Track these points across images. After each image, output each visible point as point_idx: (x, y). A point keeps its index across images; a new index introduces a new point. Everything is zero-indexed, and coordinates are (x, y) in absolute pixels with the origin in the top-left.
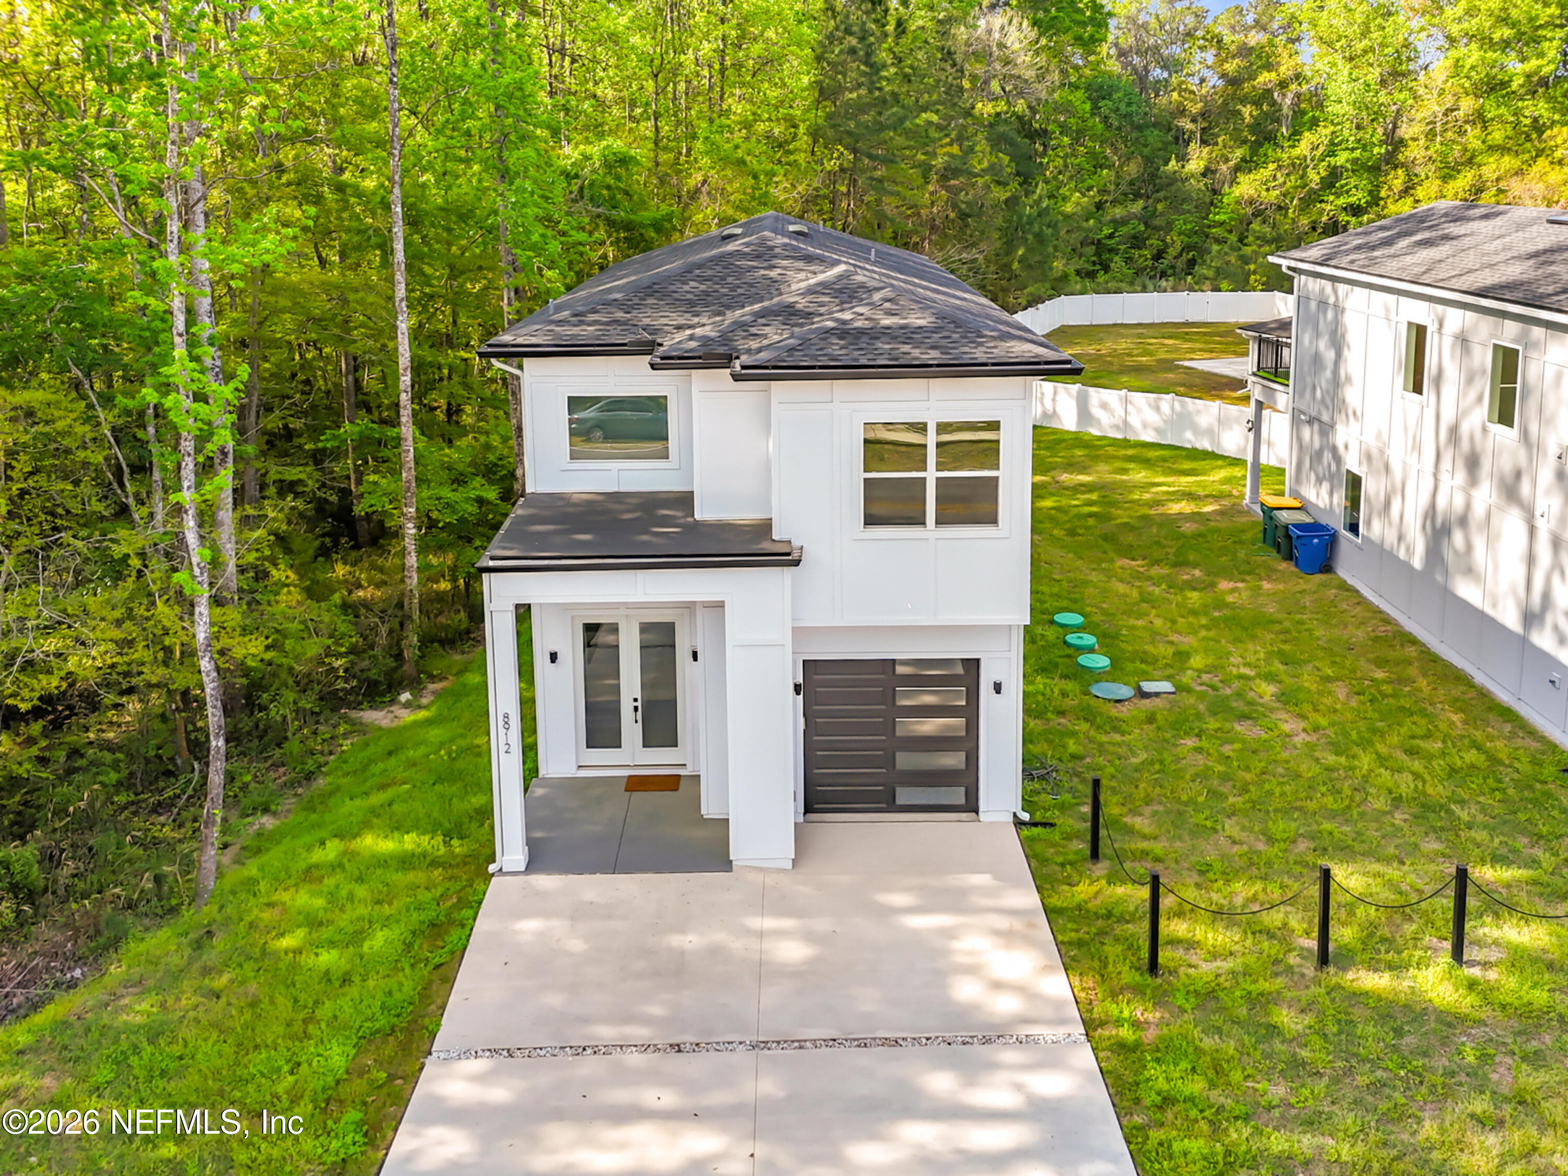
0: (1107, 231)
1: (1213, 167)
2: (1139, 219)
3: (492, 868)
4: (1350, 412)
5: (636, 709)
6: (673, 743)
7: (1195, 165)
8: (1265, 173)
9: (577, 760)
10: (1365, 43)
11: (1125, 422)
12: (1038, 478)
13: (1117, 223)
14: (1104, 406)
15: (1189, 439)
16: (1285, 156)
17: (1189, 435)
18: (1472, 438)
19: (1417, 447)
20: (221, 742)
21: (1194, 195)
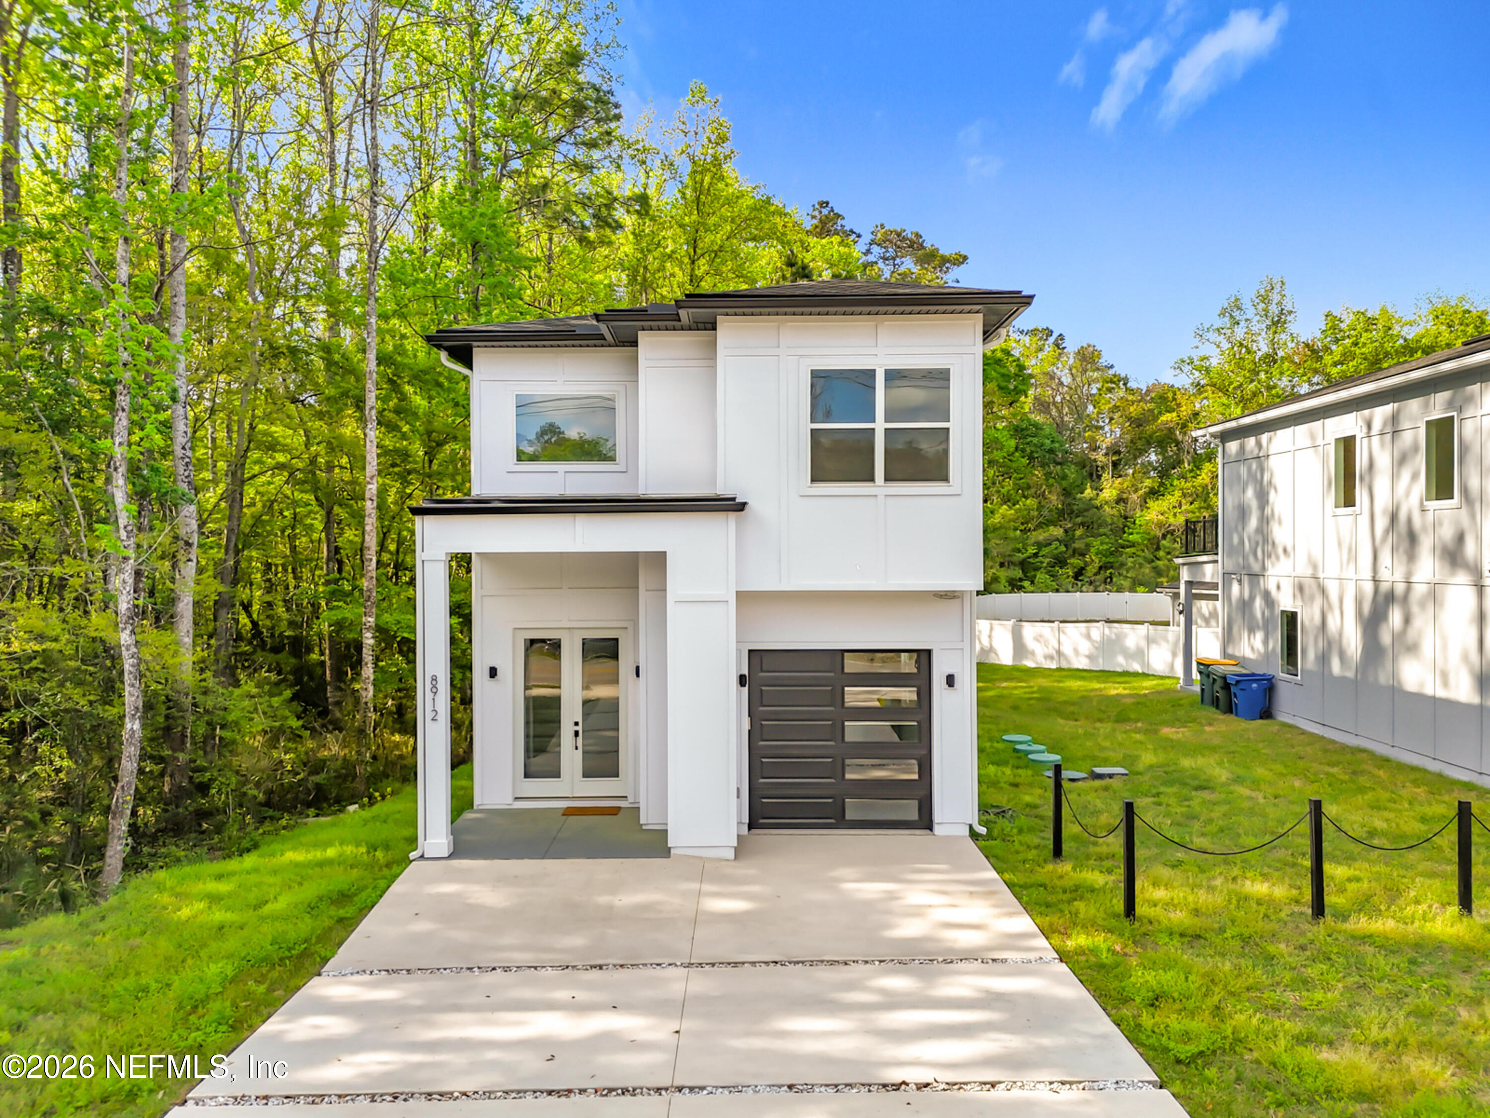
0: (1031, 550)
1: (1125, 496)
2: (1060, 542)
3: (413, 855)
4: (1280, 551)
5: (576, 734)
6: (614, 773)
7: (1109, 493)
8: (1172, 499)
9: (514, 791)
10: (1252, 386)
11: (1059, 652)
12: (981, 684)
13: (1040, 545)
14: (1038, 638)
15: (1121, 663)
16: (1189, 485)
17: (1121, 659)
18: (1409, 521)
19: (1353, 555)
20: (137, 726)
21: (1109, 521)
